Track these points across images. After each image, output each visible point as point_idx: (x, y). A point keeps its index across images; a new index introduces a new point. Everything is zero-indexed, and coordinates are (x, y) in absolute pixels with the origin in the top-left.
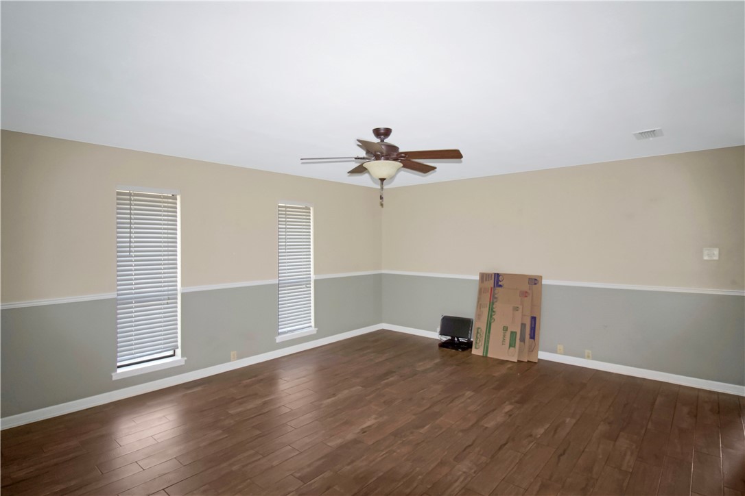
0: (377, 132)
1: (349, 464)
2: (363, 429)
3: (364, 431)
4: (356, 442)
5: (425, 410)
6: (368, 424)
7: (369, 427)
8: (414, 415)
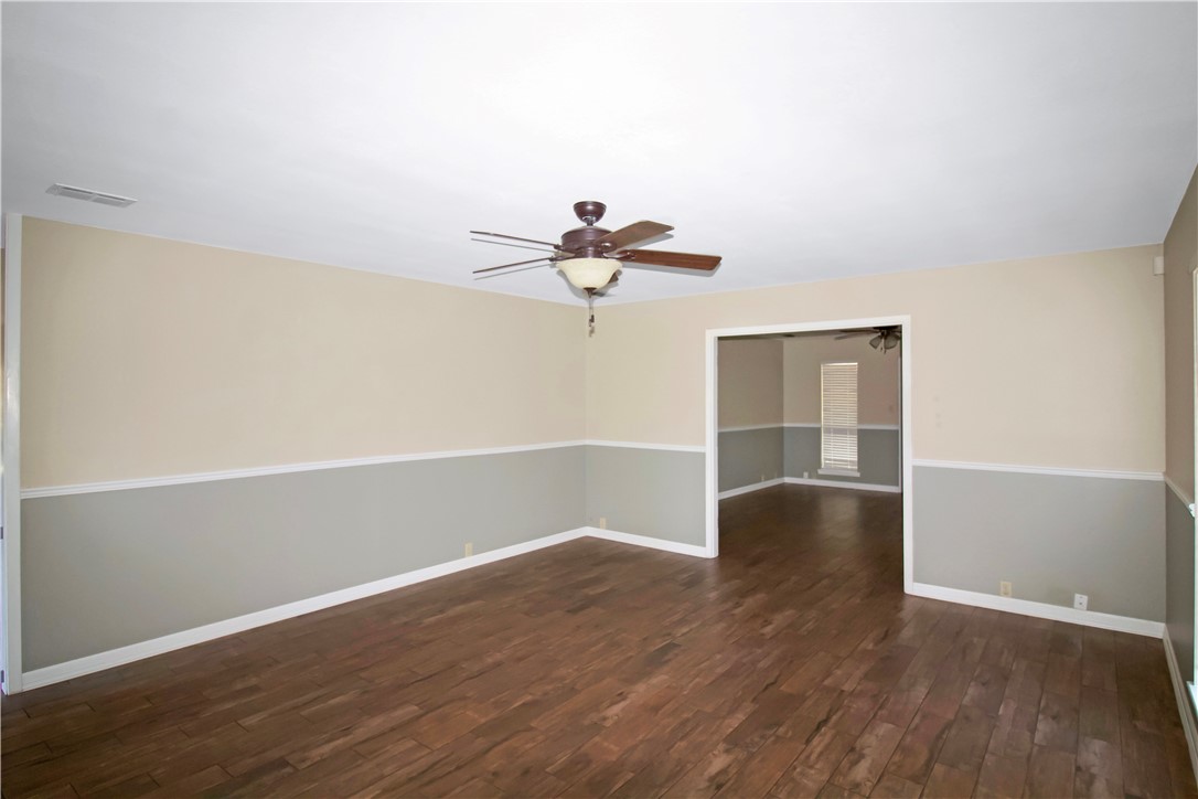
0: (581, 209)
1: (631, 657)
2: (623, 699)
3: (622, 696)
4: (632, 680)
5: (506, 739)
6: (617, 709)
7: (613, 703)
8: (532, 729)
